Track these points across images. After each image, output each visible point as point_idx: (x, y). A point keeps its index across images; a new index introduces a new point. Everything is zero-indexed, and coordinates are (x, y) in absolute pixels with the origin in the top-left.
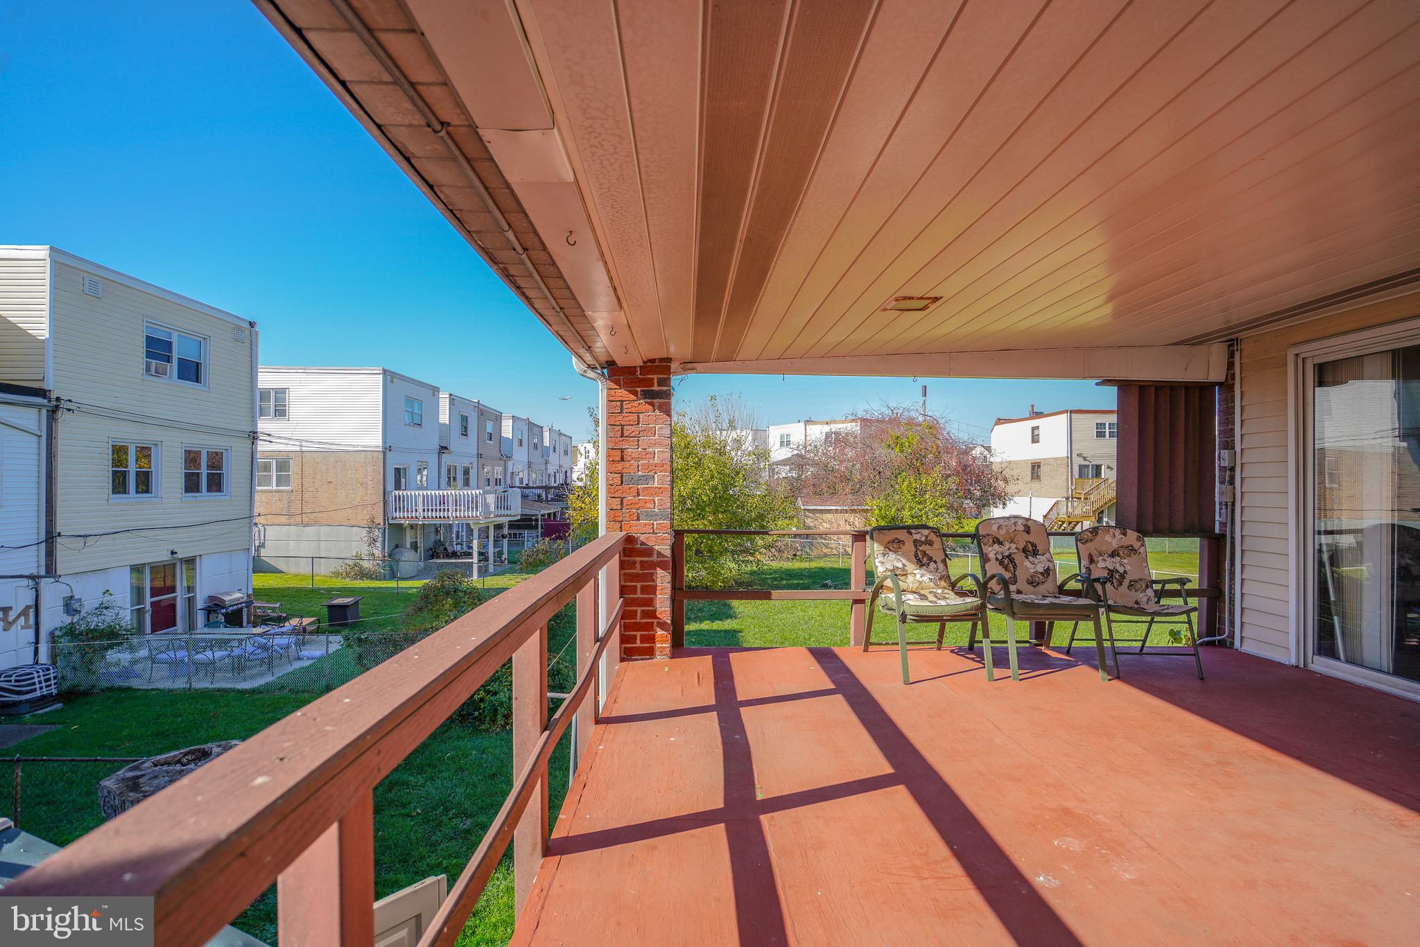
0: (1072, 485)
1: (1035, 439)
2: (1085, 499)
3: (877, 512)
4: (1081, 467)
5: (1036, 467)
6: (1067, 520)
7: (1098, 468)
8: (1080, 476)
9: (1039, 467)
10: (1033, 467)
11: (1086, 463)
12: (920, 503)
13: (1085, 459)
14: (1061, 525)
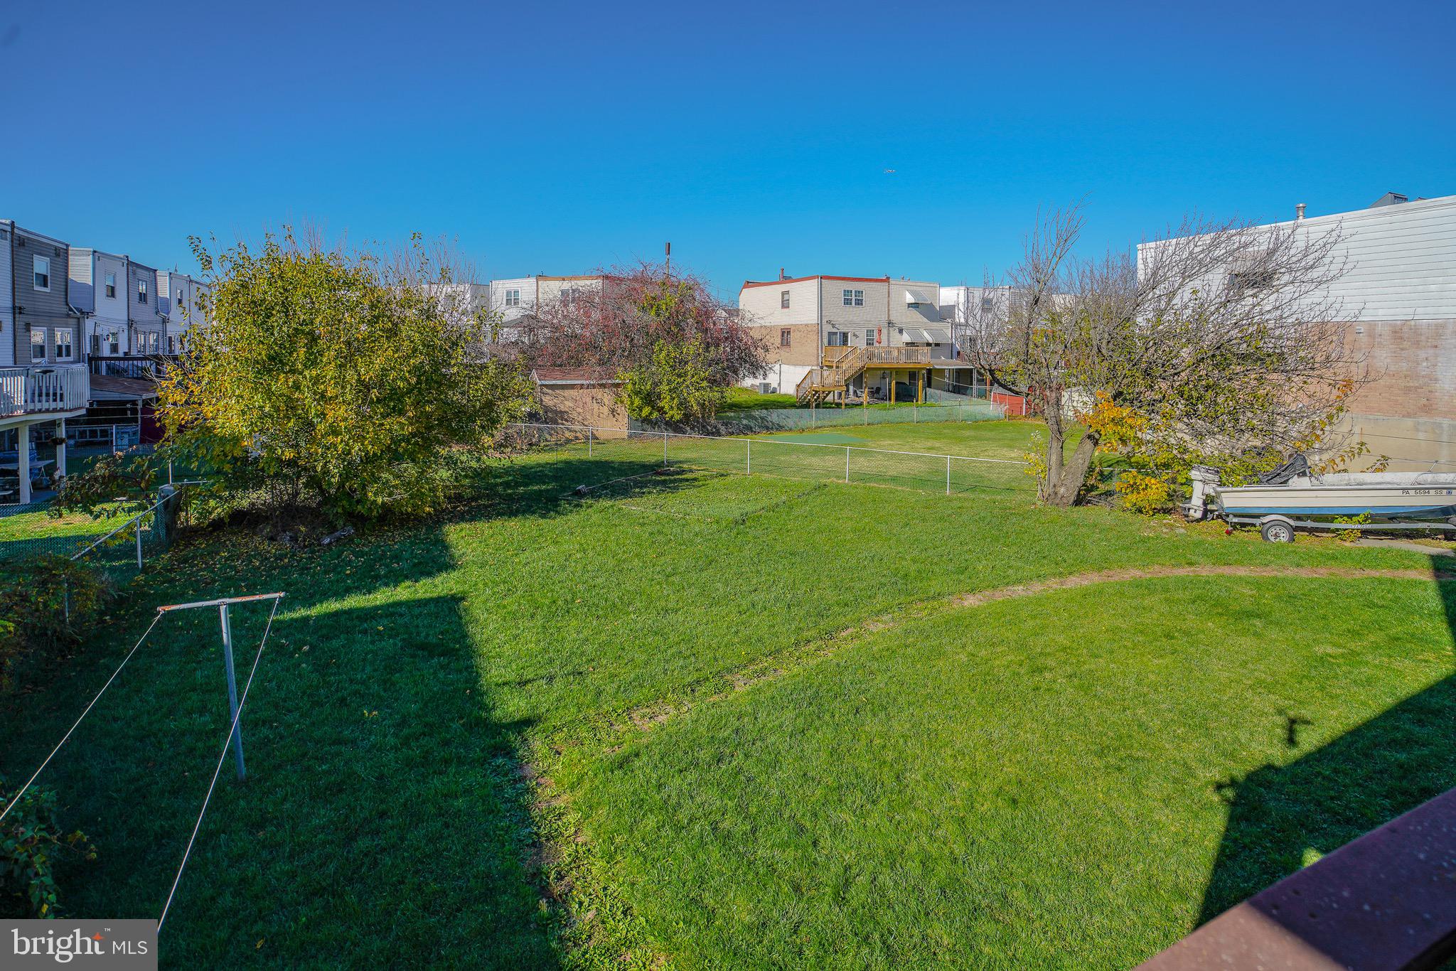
0: (822, 352)
1: (785, 304)
2: (837, 367)
3: (630, 386)
4: (830, 334)
5: (786, 333)
6: (821, 389)
7: (845, 335)
8: (829, 344)
9: (789, 333)
10: (783, 333)
11: (835, 330)
12: (679, 376)
13: (833, 326)
14: (814, 395)
